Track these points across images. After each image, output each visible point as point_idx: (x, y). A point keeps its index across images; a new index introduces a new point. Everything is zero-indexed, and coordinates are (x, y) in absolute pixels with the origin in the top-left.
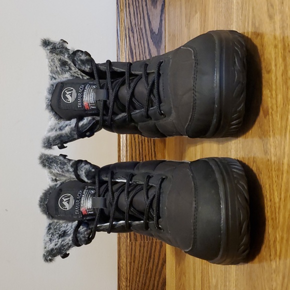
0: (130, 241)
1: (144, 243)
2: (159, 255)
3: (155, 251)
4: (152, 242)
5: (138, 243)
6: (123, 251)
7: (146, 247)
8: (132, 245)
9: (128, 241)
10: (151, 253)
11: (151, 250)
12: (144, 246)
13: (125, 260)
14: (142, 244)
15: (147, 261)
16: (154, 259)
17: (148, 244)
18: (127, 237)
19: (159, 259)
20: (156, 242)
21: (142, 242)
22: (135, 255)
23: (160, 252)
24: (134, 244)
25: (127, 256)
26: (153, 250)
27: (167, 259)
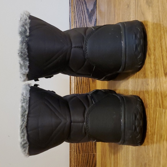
0: (77, 153)
1: (84, 155)
2: (93, 162)
3: (90, 159)
4: (89, 154)
5: (81, 155)
6: (72, 159)
7: (85, 157)
8: (77, 156)
9: (75, 153)
10: (88, 160)
11: (88, 159)
12: (84, 157)
13: (73, 164)
14: (83, 156)
15: (86, 164)
16: (90, 164)
17: (86, 155)
18: (75, 151)
19: (92, 164)
20: (91, 154)
21: (83, 154)
22: (79, 161)
23: (93, 160)
24: (78, 155)
25: (75, 162)
26: (89, 159)
27: (97, 164)
